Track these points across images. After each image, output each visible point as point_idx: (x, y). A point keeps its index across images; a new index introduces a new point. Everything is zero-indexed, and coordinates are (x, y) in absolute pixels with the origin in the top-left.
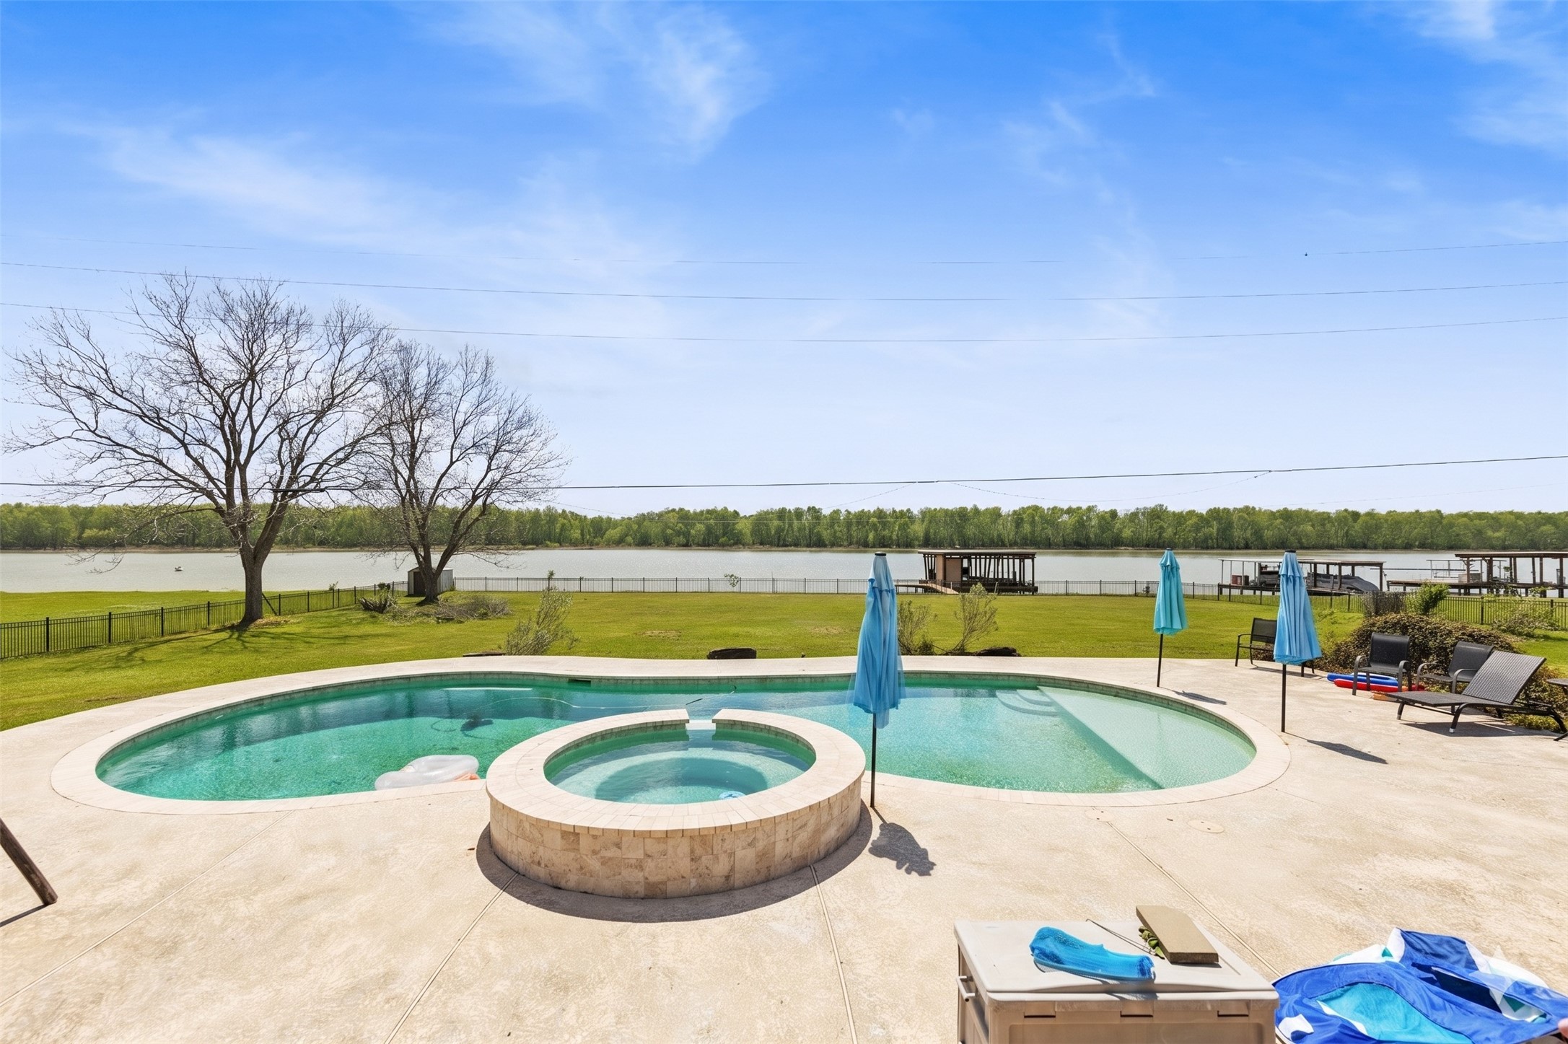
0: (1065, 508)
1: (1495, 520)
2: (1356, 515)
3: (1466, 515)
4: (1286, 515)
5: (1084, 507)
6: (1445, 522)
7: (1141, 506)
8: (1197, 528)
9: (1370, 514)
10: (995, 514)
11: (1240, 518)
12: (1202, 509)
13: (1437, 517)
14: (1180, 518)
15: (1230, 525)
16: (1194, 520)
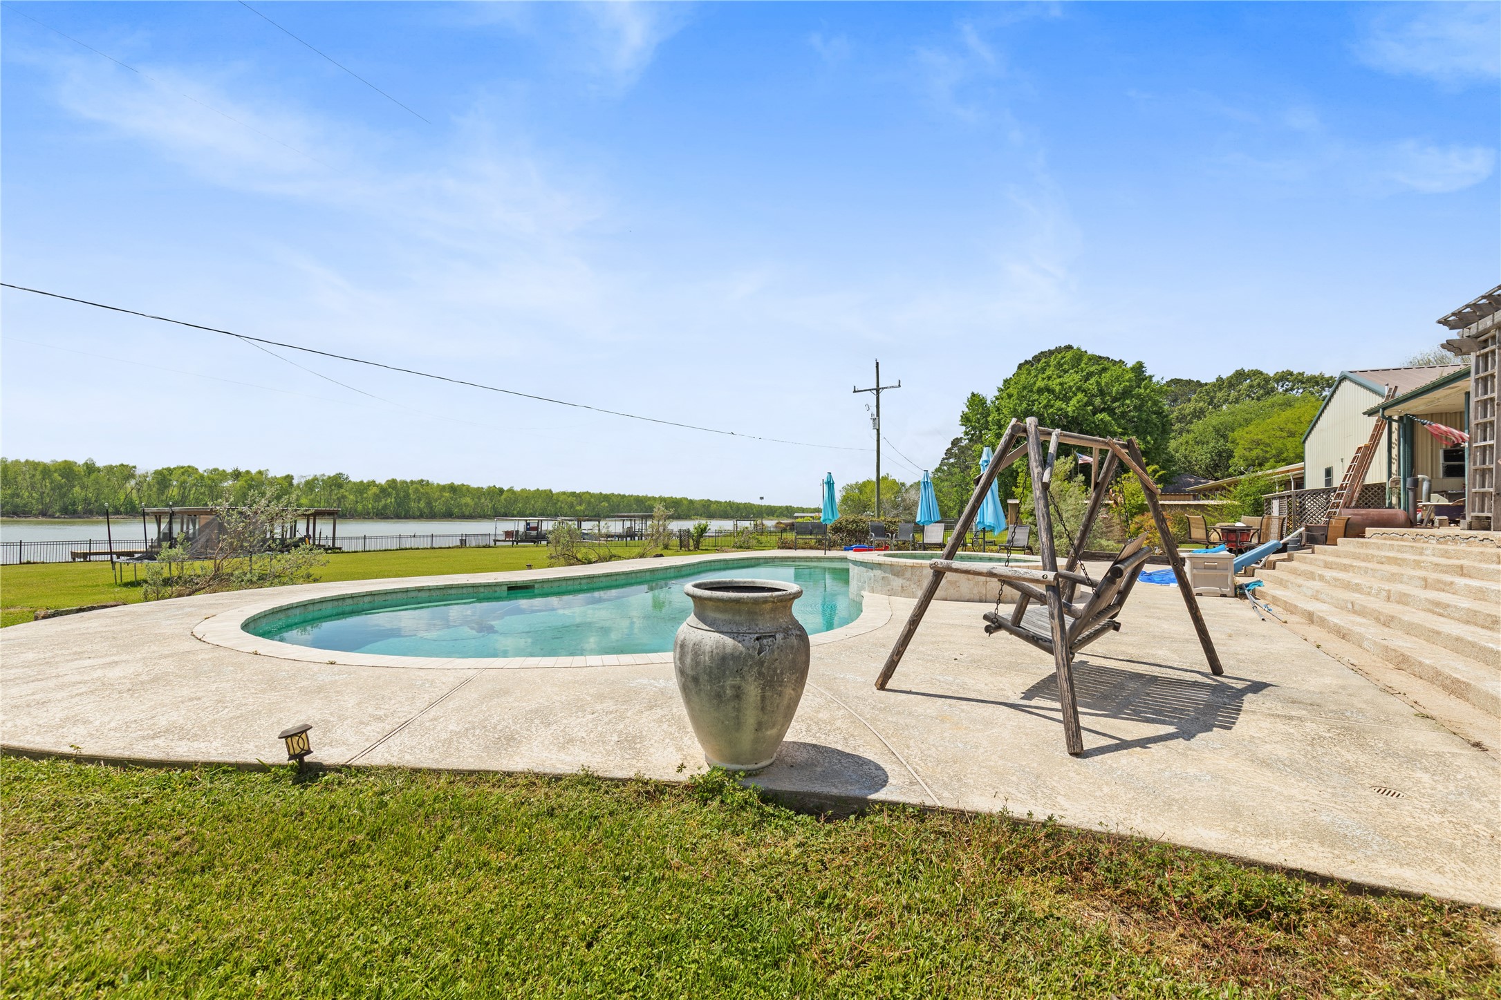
0: (229, 470)
1: (578, 497)
2: (501, 491)
3: (564, 493)
4: (453, 488)
5: (254, 471)
6: (554, 497)
7: (318, 474)
8: (377, 498)
9: (511, 490)
10: (126, 472)
11: (417, 491)
12: (382, 480)
13: (548, 495)
14: (362, 488)
15: (407, 496)
16: (375, 490)
